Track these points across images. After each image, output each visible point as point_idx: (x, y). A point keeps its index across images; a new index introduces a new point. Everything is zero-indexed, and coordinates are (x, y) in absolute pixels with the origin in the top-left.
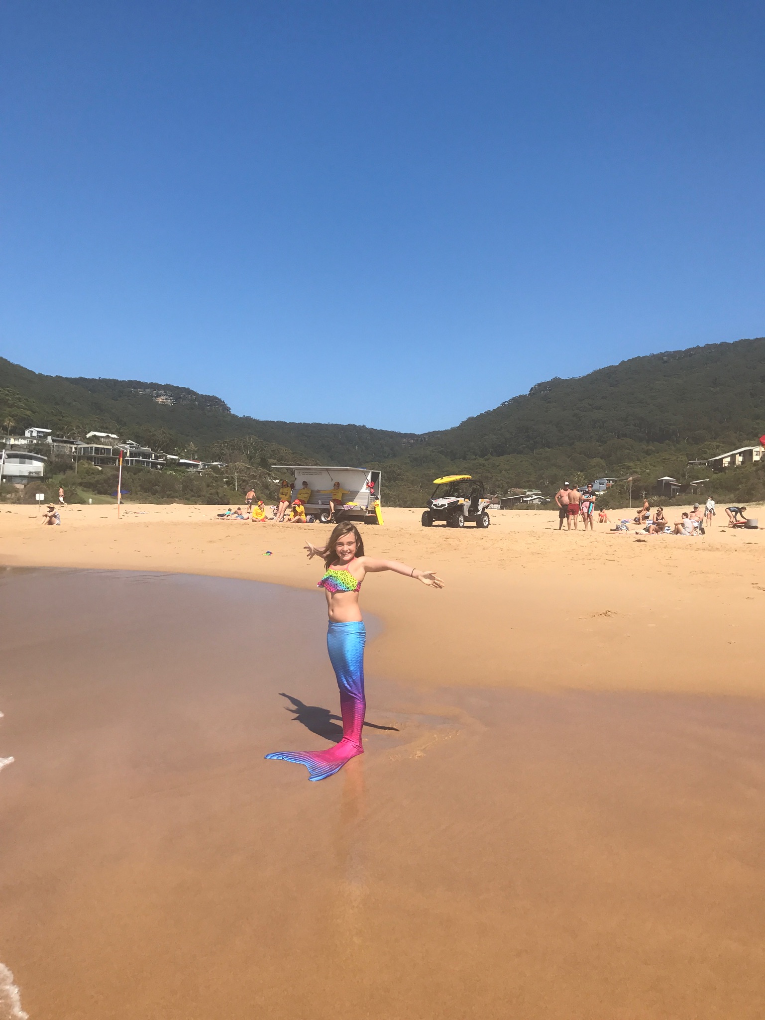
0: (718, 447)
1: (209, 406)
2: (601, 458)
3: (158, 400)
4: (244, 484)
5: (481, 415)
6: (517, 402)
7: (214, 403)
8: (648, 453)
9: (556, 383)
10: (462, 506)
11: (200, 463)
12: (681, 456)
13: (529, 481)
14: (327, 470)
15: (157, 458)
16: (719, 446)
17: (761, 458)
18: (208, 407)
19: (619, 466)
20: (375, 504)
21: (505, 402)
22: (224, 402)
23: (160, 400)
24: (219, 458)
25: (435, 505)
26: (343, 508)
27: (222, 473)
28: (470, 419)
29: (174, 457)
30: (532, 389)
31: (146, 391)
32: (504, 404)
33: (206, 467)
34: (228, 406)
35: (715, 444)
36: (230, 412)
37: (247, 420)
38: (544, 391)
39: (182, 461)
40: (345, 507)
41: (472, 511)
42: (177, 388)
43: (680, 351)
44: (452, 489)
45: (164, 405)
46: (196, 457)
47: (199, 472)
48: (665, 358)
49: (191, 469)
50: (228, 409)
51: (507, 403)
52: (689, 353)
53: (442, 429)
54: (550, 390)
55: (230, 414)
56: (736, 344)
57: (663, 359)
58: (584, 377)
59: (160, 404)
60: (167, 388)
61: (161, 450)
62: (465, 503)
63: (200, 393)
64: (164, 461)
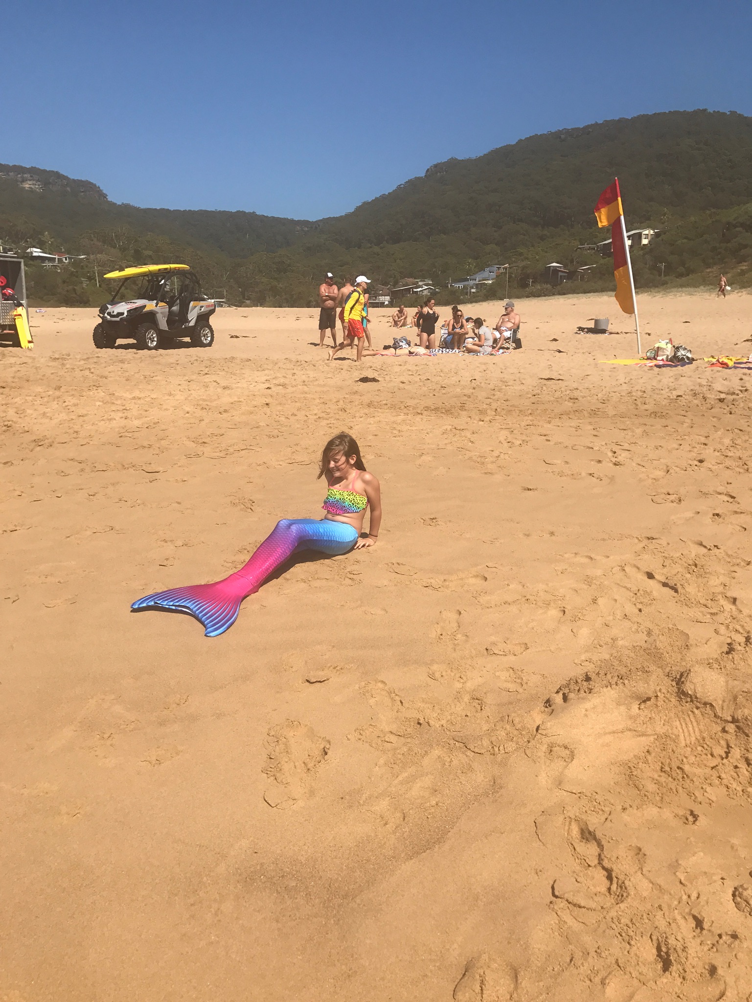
1: (83, 192)
2: (496, 244)
3: (24, 186)
5: (376, 198)
6: (413, 185)
7: (88, 189)
9: (452, 165)
12: (573, 241)
13: (423, 270)
17: (650, 242)
18: (82, 194)
19: (511, 253)
20: (15, 313)
22: (99, 188)
23: (27, 186)
25: (109, 314)
27: (82, 268)
30: (428, 170)
31: (9, 175)
32: (399, 187)
34: (104, 192)
36: (107, 199)
37: (127, 207)
38: (440, 173)
41: (174, 321)
42: (45, 171)
43: (578, 128)
45: (31, 191)
48: (563, 136)
49: (48, 264)
50: (105, 196)
51: (402, 186)
52: (587, 130)
53: (337, 215)
54: (446, 171)
55: (108, 201)
57: (560, 137)
59: (27, 190)
60: (33, 171)
62: (157, 309)
63: (71, 177)
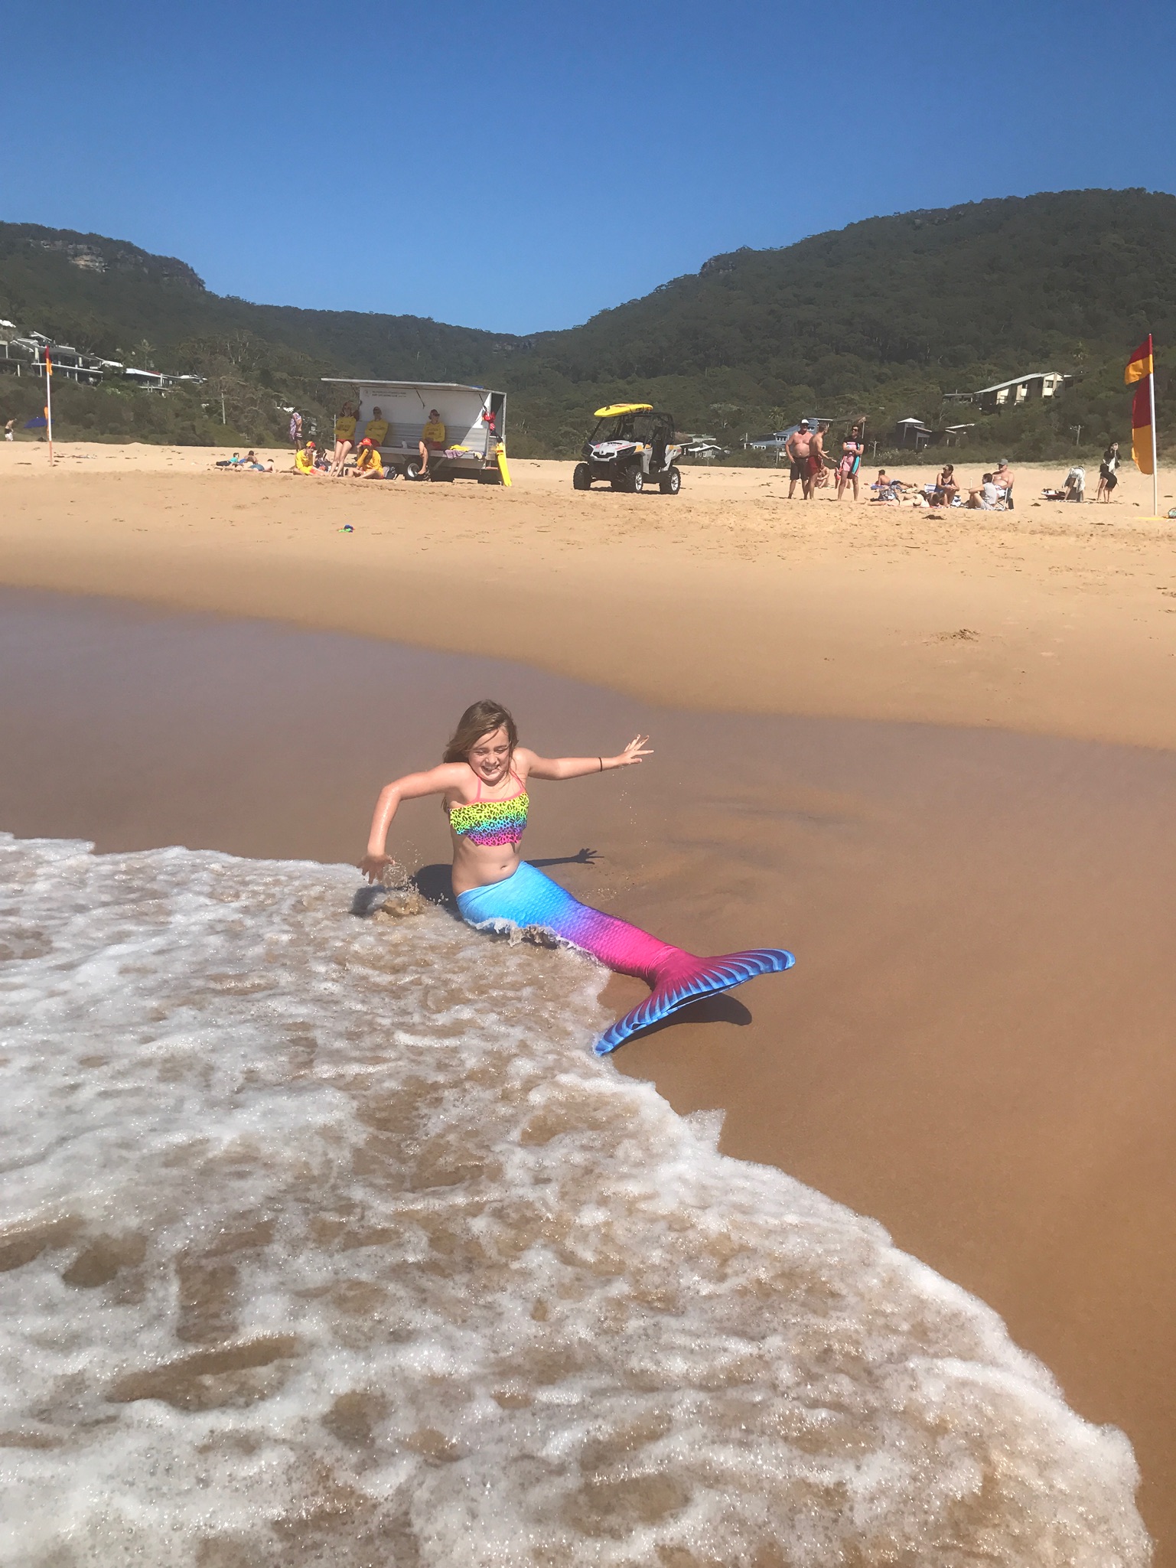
0: (990, 372)
1: (167, 275)
2: (809, 386)
3: (78, 263)
4: (237, 413)
5: (623, 305)
6: (683, 286)
7: (175, 271)
8: (880, 379)
9: (743, 257)
10: (640, 455)
11: (161, 376)
12: (932, 386)
13: (697, 421)
14: (415, 387)
15: (86, 365)
16: (992, 371)
17: (1054, 392)
18: (166, 279)
19: (836, 399)
20: (498, 449)
21: (662, 286)
22: (192, 270)
23: (81, 263)
24: (192, 368)
25: (596, 454)
26: (444, 456)
27: (198, 394)
28: (605, 313)
29: (117, 364)
30: (704, 265)
31: (55, 245)
32: (659, 290)
33: (171, 382)
34: (201, 276)
35: (987, 367)
36: (203, 288)
37: (233, 302)
38: (724, 269)
39: (130, 371)
40: (449, 454)
41: (655, 465)
42: (110, 240)
43: (942, 210)
44: (622, 427)
45: (88, 271)
46: (152, 366)
47: (160, 391)
48: (918, 221)
49: (146, 386)
50: (200, 283)
51: (664, 288)
52: (956, 213)
53: (559, 328)
54: (734, 268)
55: (204, 292)
56: (1030, 200)
57: (914, 223)
58: (788, 248)
59: (82, 270)
60: (92, 240)
61: (90, 352)
62: (645, 451)
63: (150, 251)
64: (99, 370)
